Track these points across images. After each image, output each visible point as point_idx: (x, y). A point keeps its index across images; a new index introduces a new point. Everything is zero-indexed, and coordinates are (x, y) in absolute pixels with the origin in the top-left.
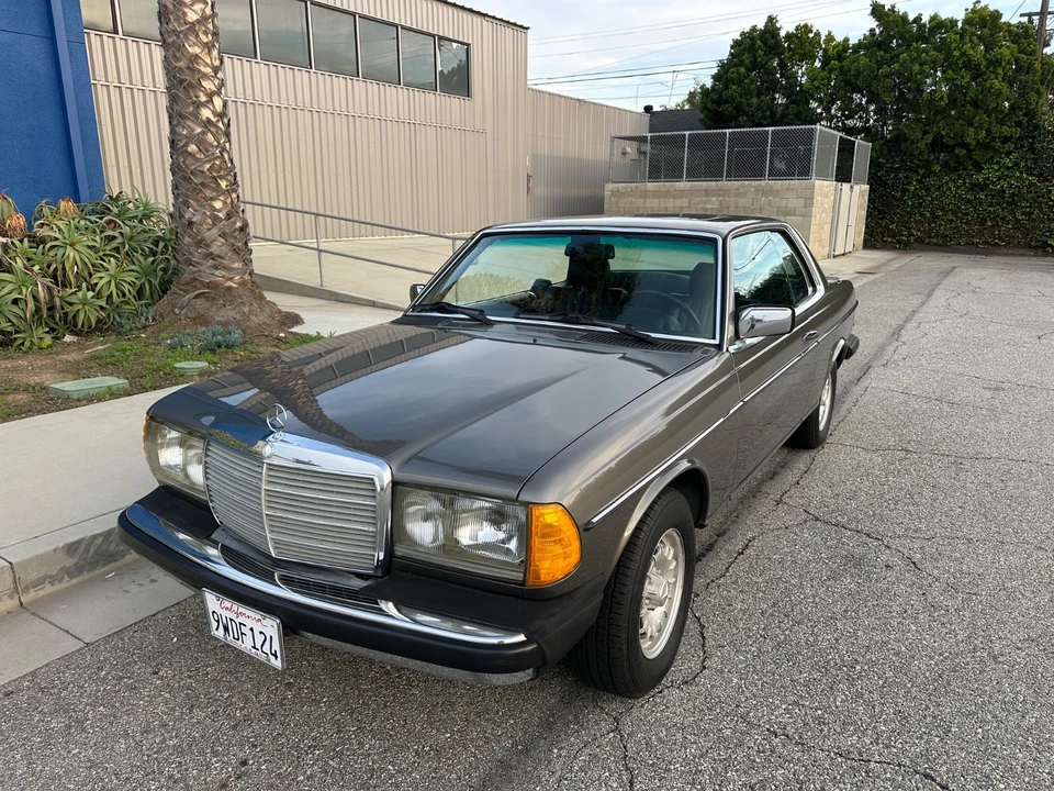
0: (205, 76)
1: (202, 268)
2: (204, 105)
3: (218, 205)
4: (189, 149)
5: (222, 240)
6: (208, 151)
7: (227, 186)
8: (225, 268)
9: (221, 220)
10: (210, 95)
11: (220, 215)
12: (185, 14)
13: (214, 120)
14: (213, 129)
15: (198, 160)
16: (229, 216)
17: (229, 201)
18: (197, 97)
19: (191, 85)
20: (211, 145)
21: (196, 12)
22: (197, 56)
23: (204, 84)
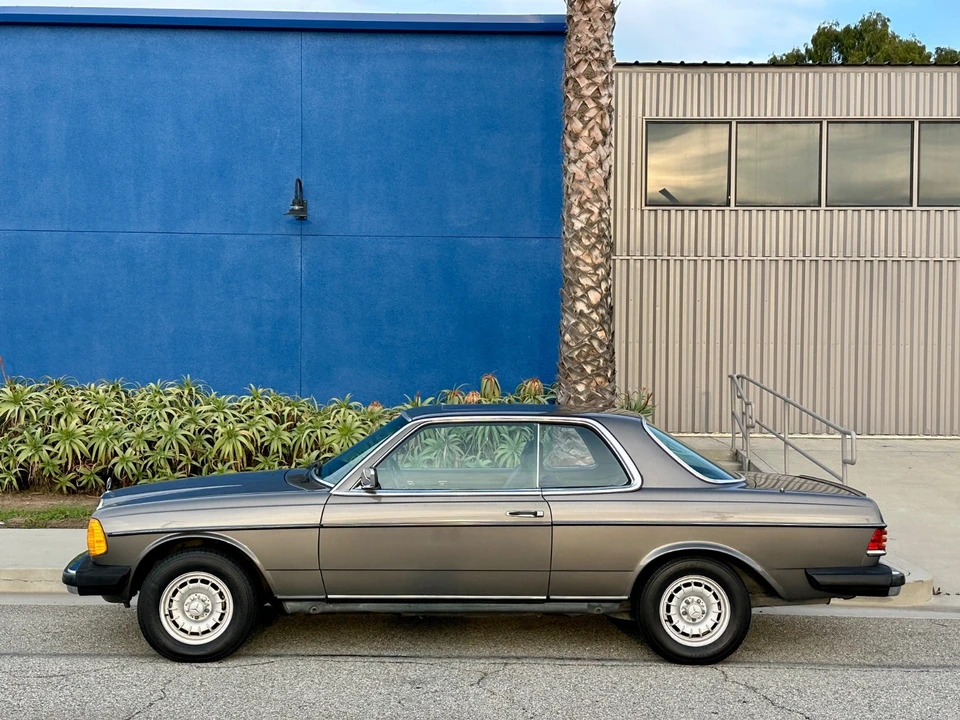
0: (585, 274)
2: (580, 299)
3: (581, 388)
4: (566, 338)
6: (577, 339)
7: (592, 371)
9: (582, 402)
10: (587, 290)
11: (582, 397)
12: (573, 224)
13: (586, 311)
14: (584, 320)
15: (570, 347)
16: (591, 397)
17: (593, 384)
18: (575, 293)
19: (571, 284)
20: (582, 334)
21: (581, 221)
22: (578, 258)
23: (582, 281)
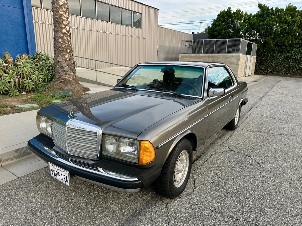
0: (64, 20)
1: (62, 74)
2: (63, 28)
3: (67, 56)
4: (59, 41)
5: (68, 66)
6: (64, 41)
7: (69, 51)
8: (68, 74)
9: (67, 61)
10: (65, 26)
11: (67, 59)
12: (59, 3)
13: (66, 33)
14: (66, 35)
15: (61, 44)
16: (70, 60)
17: (70, 55)
18: (62, 26)
19: (60, 23)
20: (65, 39)
21: (62, 2)
22: (62, 14)
23: (64, 22)
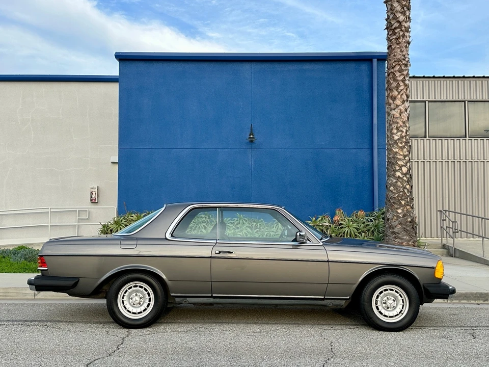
0: (400, 159)
1: (391, 238)
2: (397, 171)
3: (400, 211)
4: (391, 189)
5: (400, 226)
6: (397, 189)
7: (405, 203)
8: (399, 238)
9: (400, 217)
11: (400, 215)
12: (394, 137)
13: (401, 176)
14: (400, 180)
15: (394, 193)
16: (404, 216)
17: (405, 209)
18: (395, 168)
19: (393, 164)
20: (399, 187)
23: (399, 162)
